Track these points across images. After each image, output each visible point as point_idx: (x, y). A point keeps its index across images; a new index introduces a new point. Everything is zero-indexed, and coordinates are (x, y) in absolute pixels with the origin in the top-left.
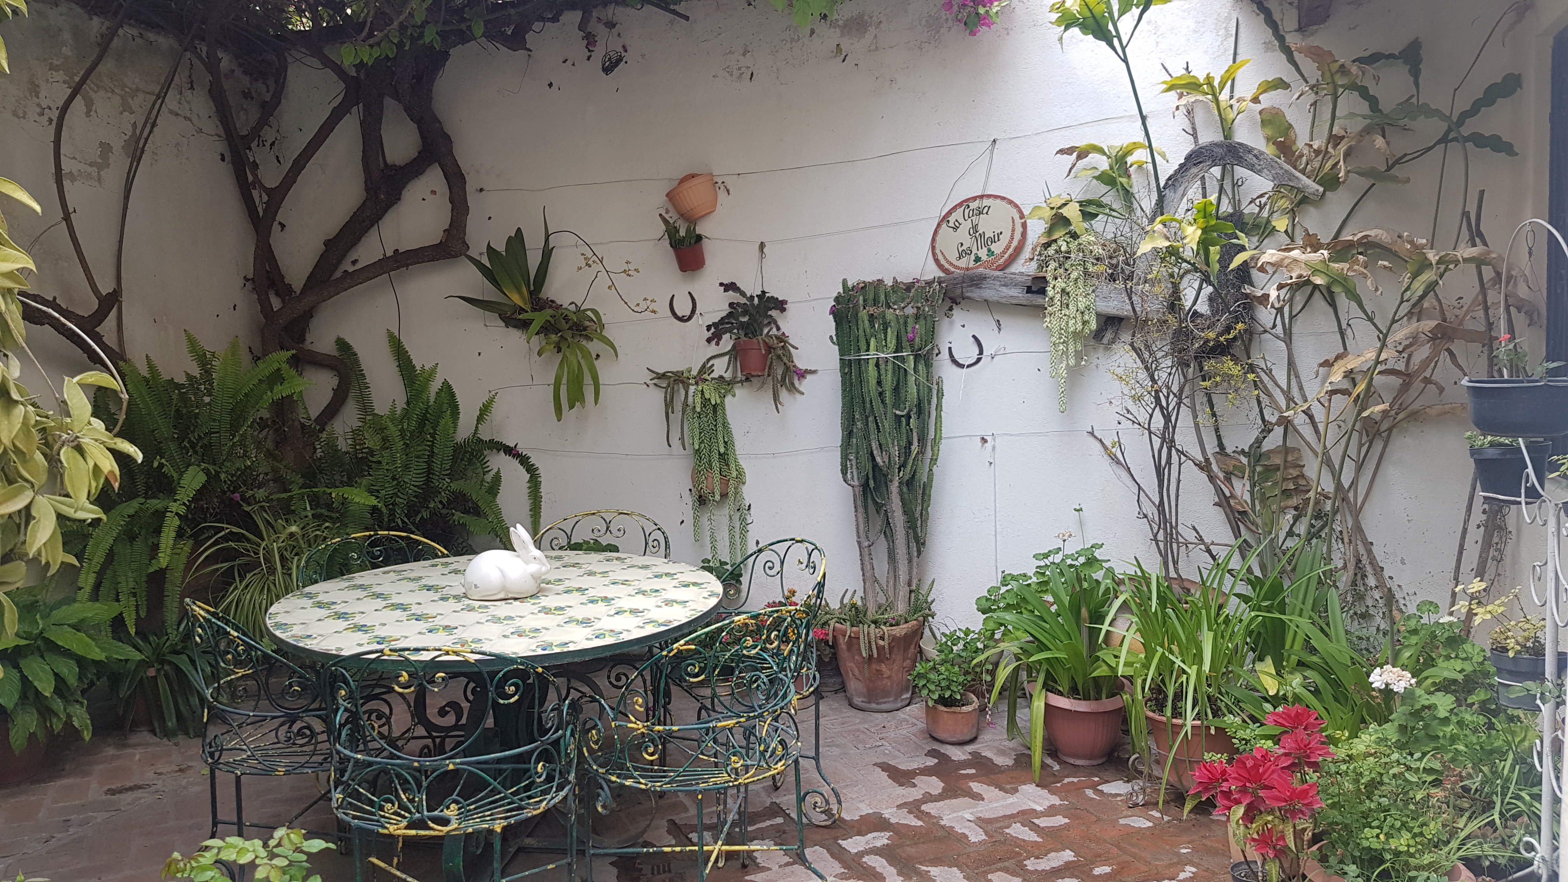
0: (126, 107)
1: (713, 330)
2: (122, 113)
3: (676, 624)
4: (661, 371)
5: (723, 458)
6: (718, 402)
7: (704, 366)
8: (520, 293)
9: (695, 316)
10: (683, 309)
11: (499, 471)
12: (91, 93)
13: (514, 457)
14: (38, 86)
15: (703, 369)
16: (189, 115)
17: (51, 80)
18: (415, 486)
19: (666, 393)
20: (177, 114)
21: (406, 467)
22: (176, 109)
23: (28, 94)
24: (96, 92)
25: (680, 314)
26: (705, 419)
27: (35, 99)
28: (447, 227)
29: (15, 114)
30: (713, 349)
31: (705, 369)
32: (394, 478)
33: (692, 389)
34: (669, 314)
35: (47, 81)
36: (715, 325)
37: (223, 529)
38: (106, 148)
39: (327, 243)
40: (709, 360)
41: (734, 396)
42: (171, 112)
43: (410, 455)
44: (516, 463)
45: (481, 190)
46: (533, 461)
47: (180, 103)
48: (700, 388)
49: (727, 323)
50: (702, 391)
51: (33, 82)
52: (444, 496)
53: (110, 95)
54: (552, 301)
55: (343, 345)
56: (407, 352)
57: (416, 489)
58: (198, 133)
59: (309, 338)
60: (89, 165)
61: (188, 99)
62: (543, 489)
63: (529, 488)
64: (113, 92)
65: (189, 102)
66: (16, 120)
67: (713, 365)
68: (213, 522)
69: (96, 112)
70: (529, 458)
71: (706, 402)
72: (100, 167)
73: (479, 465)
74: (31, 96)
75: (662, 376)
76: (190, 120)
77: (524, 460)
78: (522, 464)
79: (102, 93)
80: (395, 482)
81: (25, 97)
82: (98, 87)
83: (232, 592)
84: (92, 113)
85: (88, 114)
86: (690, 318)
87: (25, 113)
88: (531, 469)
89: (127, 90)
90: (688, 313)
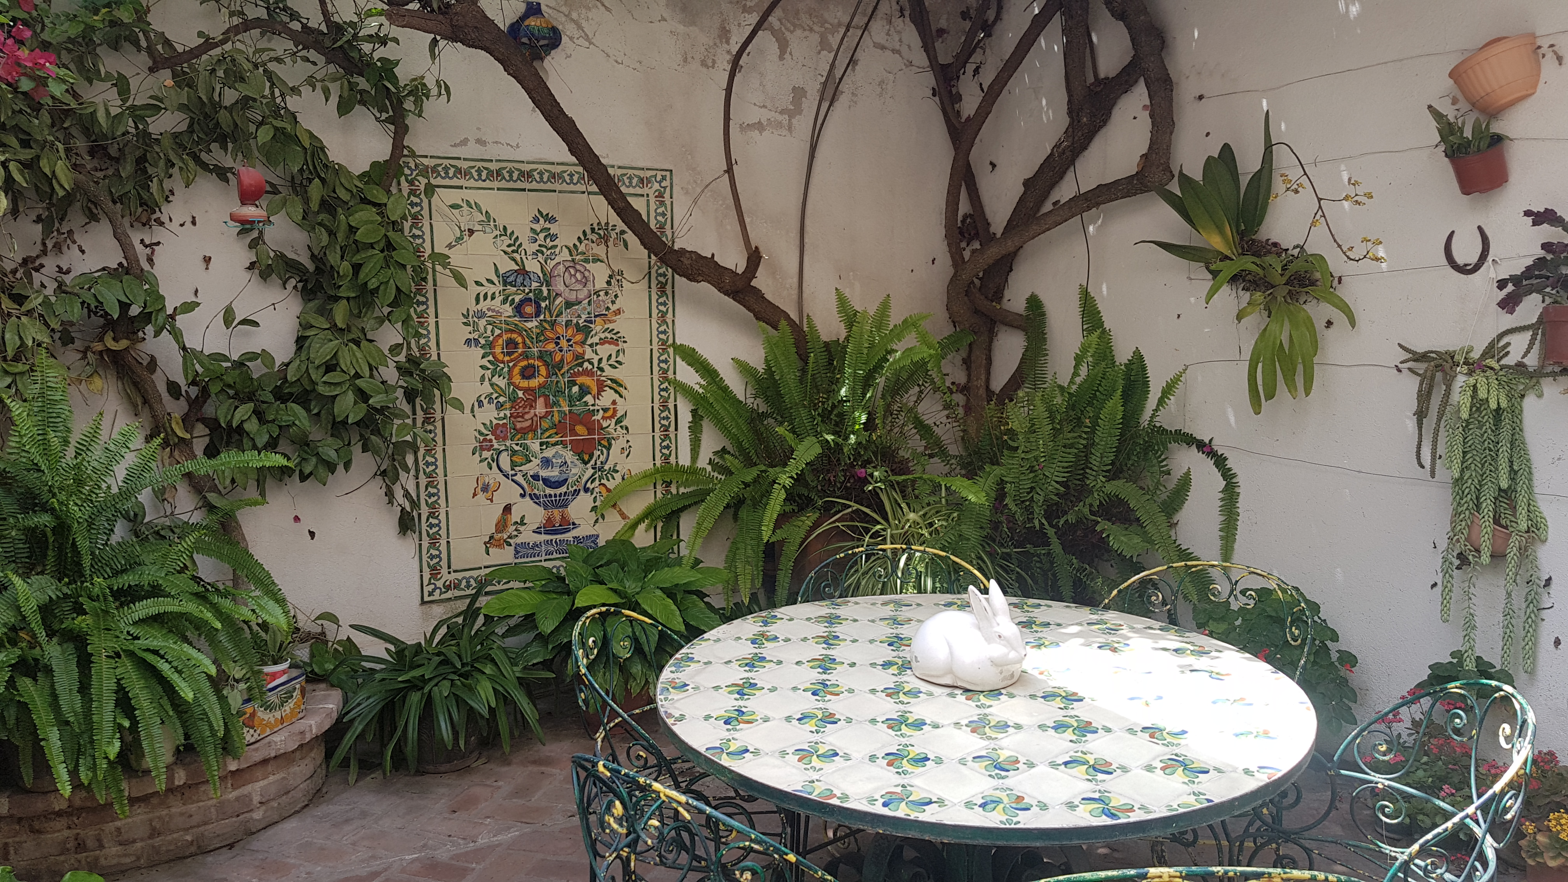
0: (824, 44)
1: (1510, 287)
2: (819, 53)
3: (1136, 816)
4: (1421, 350)
5: (1506, 496)
6: (1504, 405)
7: (1491, 345)
8: (1222, 233)
9: (1486, 264)
10: (1466, 252)
11: (1188, 473)
12: (787, 34)
13: (1208, 454)
14: (729, 31)
15: (1490, 351)
16: (898, 47)
17: (744, 24)
18: (1056, 482)
19: (1421, 384)
20: (883, 48)
21: (1051, 458)
22: (883, 42)
23: (718, 41)
24: (792, 32)
25: (1460, 260)
26: (1478, 432)
27: (726, 46)
28: (1144, 151)
29: (704, 64)
30: (1508, 321)
31: (1496, 349)
32: (1032, 469)
33: (1461, 380)
34: (1444, 261)
35: (739, 25)
36: (1515, 280)
37: (850, 506)
38: (799, 93)
39: (1027, 183)
40: (1501, 336)
41: (1540, 396)
42: (877, 46)
43: (1058, 443)
44: (1210, 463)
45: (1201, 97)
46: (1230, 464)
47: (888, 34)
48: (1472, 381)
49: (1537, 277)
50: (1475, 386)
51: (725, 28)
52: (1095, 499)
53: (807, 33)
54: (1275, 245)
55: (1034, 304)
56: (1099, 312)
57: (1058, 486)
58: (907, 66)
59: (1007, 294)
60: (780, 113)
61: (898, 28)
62: (1242, 504)
63: (1222, 499)
64: (811, 30)
65: (899, 32)
66: (704, 70)
67: (1508, 344)
68: (837, 497)
69: (791, 54)
70: (1226, 459)
71: (1478, 405)
72: (791, 114)
73: (1155, 461)
74: (721, 42)
75: (1422, 357)
76: (898, 52)
77: (1220, 462)
78: (1217, 467)
79: (799, 32)
80: (1032, 475)
81: (715, 44)
82: (795, 26)
83: (853, 575)
84: (787, 56)
85: (781, 57)
86: (1477, 268)
87: (714, 62)
88: (1228, 475)
89: (827, 25)
90: (1473, 259)
